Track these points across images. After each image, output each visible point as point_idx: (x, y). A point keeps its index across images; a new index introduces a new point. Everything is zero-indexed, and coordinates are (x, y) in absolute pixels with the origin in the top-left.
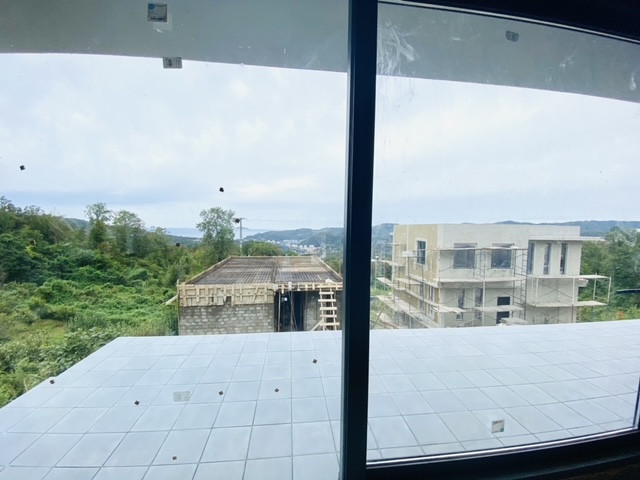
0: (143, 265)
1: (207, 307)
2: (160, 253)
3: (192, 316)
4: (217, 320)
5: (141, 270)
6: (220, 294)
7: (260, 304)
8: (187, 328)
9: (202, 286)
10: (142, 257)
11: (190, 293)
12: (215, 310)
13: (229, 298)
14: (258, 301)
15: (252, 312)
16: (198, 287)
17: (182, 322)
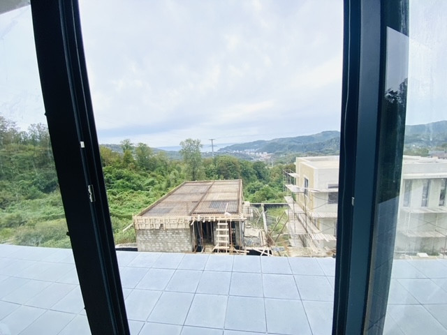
0: (153, 176)
1: (151, 230)
2: (162, 167)
3: (143, 234)
4: (157, 238)
5: (151, 179)
6: (157, 222)
7: (182, 229)
8: (141, 241)
9: (146, 218)
10: (153, 171)
11: (139, 221)
12: (155, 232)
13: (162, 225)
14: (180, 227)
15: (177, 233)
16: (144, 218)
17: (138, 238)
